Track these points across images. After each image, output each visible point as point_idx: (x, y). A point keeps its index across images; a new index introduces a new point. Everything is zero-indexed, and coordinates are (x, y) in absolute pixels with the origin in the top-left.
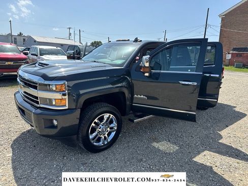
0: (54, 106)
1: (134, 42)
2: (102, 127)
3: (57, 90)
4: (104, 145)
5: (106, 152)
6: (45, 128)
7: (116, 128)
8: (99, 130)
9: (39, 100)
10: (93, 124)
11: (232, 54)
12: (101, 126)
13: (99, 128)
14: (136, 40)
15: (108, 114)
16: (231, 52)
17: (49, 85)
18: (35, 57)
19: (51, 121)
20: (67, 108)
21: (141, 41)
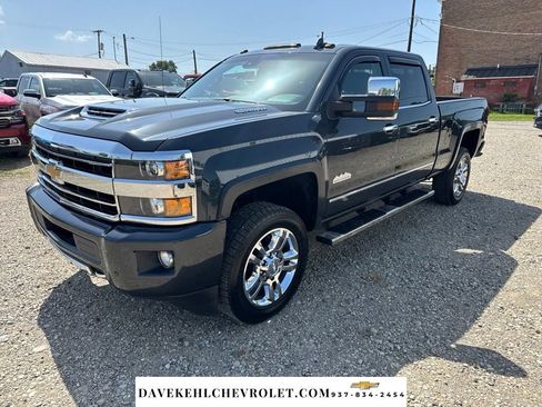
0: (163, 216)
1: (316, 48)
2: (269, 261)
3: (168, 176)
4: (274, 303)
5: (278, 318)
6: (141, 274)
7: (296, 261)
8: (264, 269)
9: (117, 205)
10: (252, 256)
11: (465, 81)
12: (265, 258)
13: (264, 265)
14: (321, 45)
15: (282, 230)
16: (464, 77)
17: (144, 163)
18: (35, 101)
19: (156, 255)
20: (194, 220)
21: (333, 46)
